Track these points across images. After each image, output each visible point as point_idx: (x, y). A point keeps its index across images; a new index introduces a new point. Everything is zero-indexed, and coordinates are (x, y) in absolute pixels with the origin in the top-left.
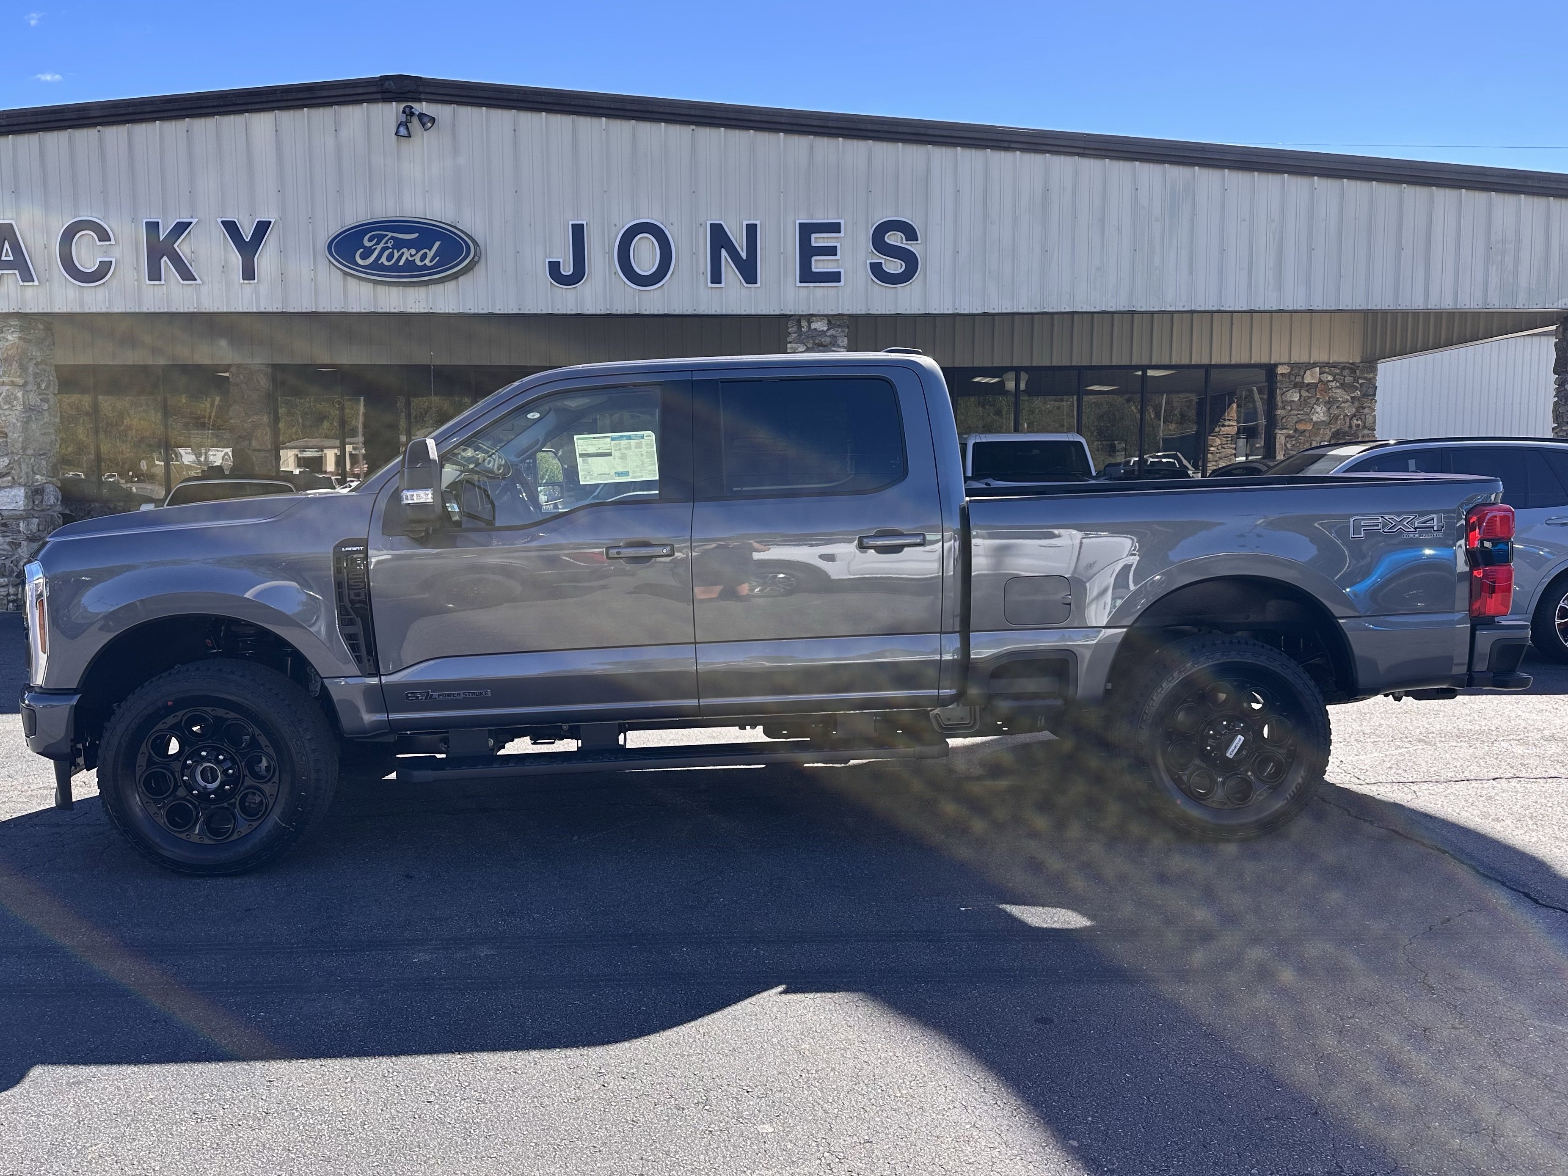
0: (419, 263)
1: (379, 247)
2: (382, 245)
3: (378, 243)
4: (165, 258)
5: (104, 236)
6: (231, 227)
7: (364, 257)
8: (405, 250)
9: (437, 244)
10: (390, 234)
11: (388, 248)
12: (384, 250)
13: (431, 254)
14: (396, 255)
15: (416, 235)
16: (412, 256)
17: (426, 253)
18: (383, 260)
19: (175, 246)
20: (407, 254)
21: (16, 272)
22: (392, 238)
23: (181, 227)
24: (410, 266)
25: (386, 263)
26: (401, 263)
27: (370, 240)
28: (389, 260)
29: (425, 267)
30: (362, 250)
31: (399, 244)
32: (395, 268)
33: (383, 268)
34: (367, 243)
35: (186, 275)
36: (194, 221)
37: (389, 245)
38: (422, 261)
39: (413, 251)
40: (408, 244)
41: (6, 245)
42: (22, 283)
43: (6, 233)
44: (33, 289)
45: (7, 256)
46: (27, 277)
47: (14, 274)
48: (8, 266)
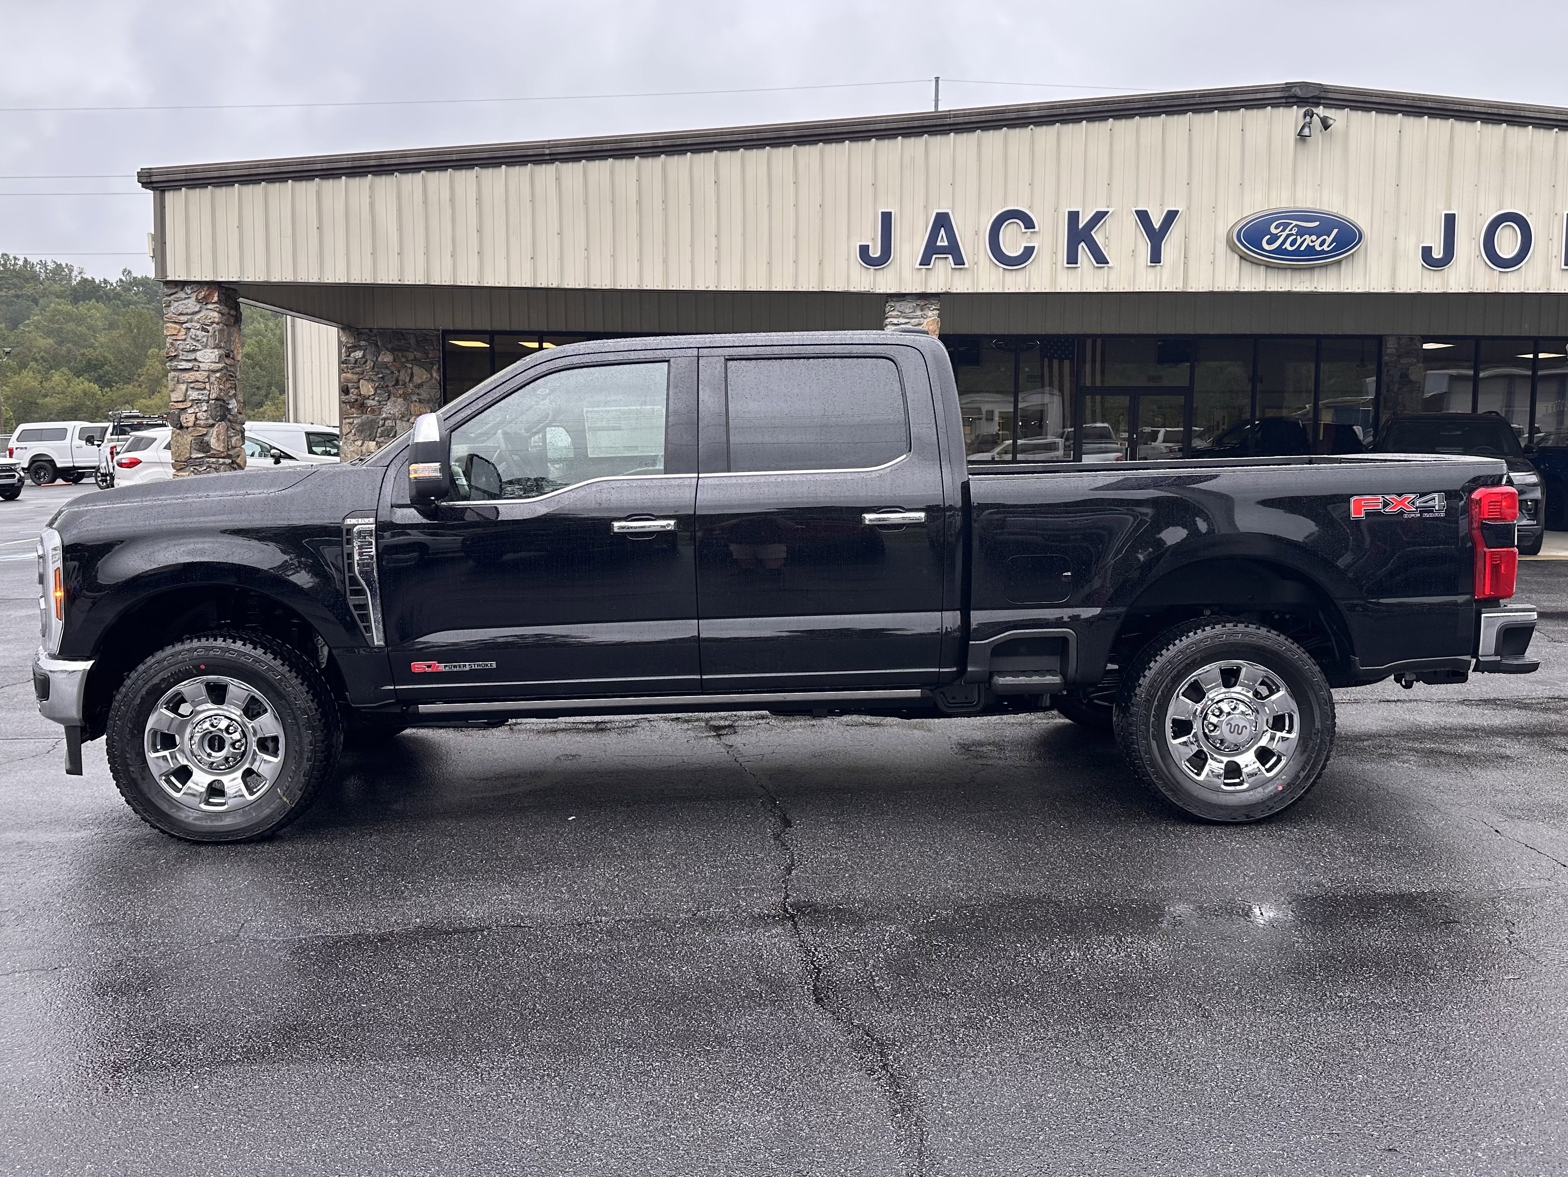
0: (1318, 248)
1: (1284, 234)
2: (1287, 232)
3: (1283, 231)
4: (1083, 244)
5: (1029, 224)
6: (1143, 216)
7: (1269, 242)
8: (1307, 236)
9: (1336, 231)
10: (1295, 223)
11: (1292, 234)
12: (1288, 236)
13: (1329, 240)
14: (1299, 241)
15: (1318, 223)
16: (1312, 242)
17: (1325, 240)
18: (1287, 245)
19: (1092, 233)
20: (1308, 240)
21: (950, 256)
22: (1296, 226)
23: (1099, 216)
24: (1310, 250)
25: (1290, 248)
26: (1302, 248)
27: (1277, 227)
28: (1292, 244)
29: (1323, 251)
30: (1268, 237)
31: (1302, 232)
32: (1297, 252)
33: (1286, 252)
34: (1273, 231)
35: (1100, 259)
36: (1111, 210)
37: (1294, 232)
38: (1320, 246)
39: (1314, 238)
40: (1310, 232)
41: (942, 231)
42: (953, 266)
43: (942, 221)
44: (962, 272)
45: (942, 241)
46: (959, 261)
47: (946, 258)
48: (942, 250)
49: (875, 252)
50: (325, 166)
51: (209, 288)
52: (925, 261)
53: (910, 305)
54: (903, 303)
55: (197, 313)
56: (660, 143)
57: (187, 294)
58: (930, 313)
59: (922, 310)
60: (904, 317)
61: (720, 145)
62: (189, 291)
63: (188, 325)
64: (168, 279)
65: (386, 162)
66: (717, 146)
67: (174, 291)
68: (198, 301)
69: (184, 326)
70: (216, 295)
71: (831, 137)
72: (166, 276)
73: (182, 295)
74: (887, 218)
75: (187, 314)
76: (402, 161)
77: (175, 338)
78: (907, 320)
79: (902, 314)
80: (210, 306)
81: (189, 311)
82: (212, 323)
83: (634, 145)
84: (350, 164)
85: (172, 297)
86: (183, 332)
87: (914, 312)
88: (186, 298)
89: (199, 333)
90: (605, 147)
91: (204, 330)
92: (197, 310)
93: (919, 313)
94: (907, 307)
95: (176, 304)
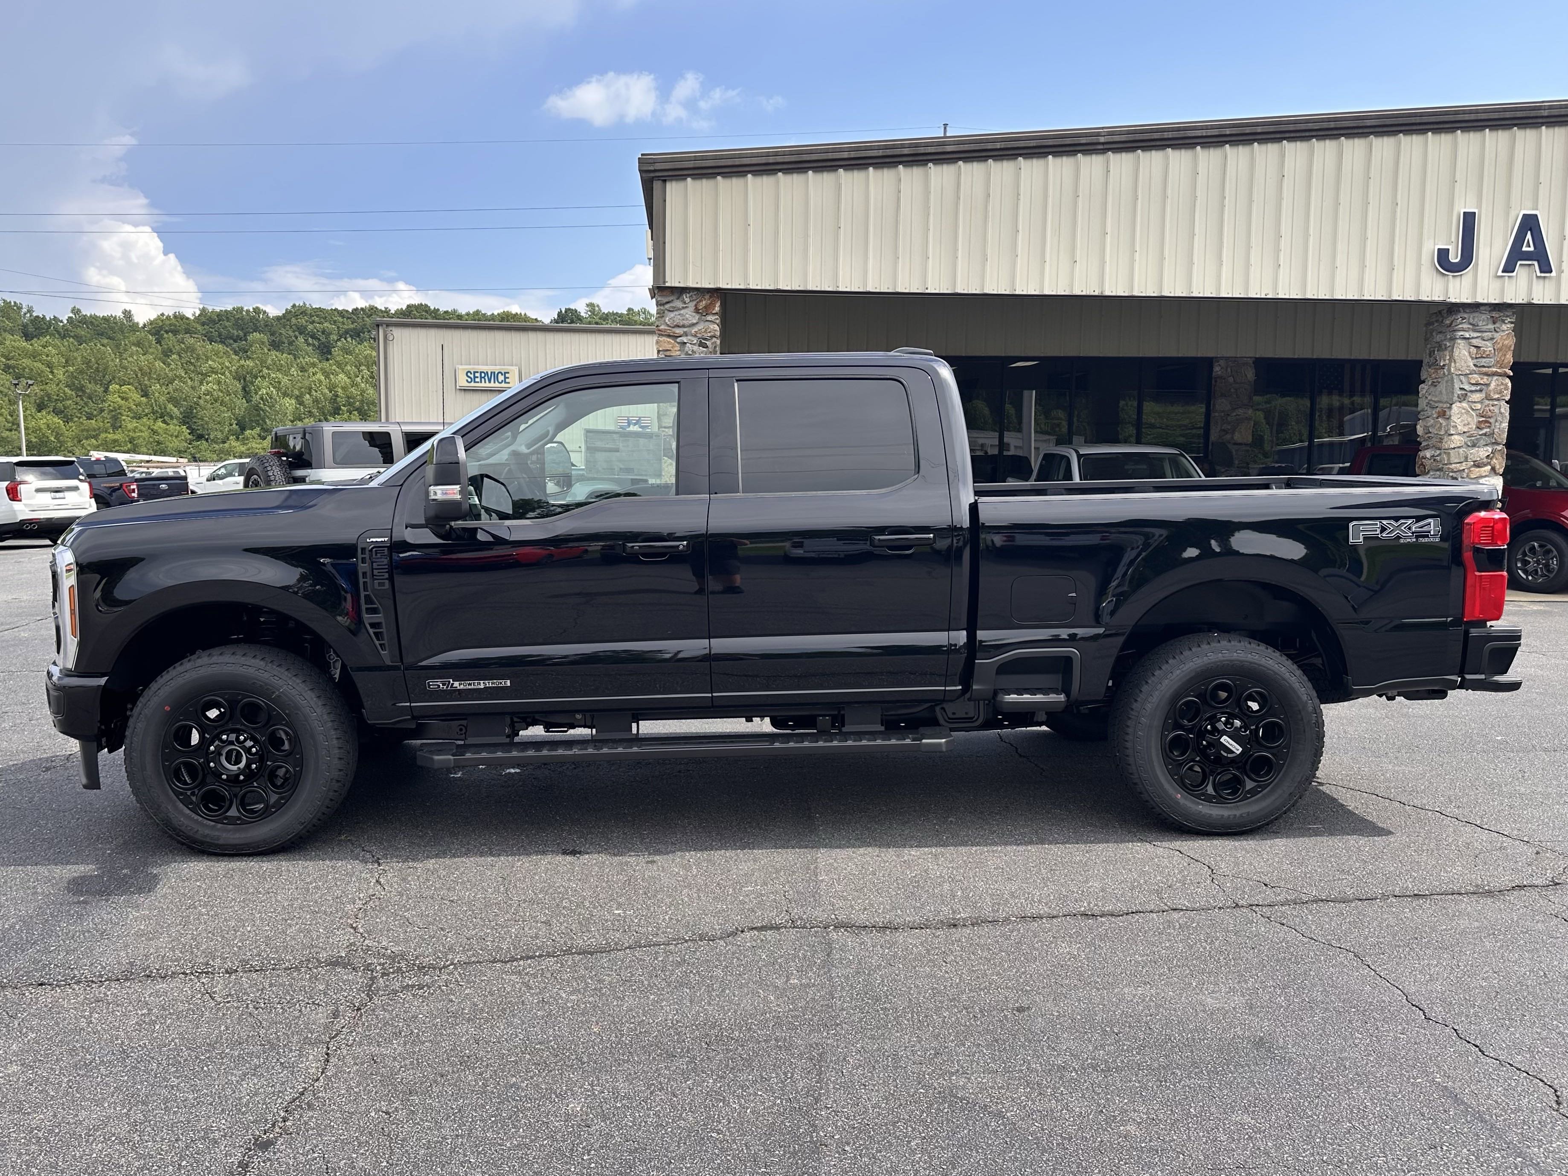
21: (1535, 263)
41: (1529, 236)
42: (1539, 274)
43: (1530, 224)
44: (1547, 281)
45: (1528, 247)
46: (1546, 268)
47: (1530, 265)
48: (1528, 256)
49: (1455, 257)
50: (853, 155)
51: (711, 297)
52: (1509, 268)
53: (1484, 317)
54: (1476, 314)
55: (693, 325)
56: (1228, 132)
57: (685, 303)
58: (1504, 327)
59: (1494, 323)
60: (1475, 331)
61: (1292, 135)
62: (687, 300)
63: (685, 339)
64: (667, 285)
65: (922, 150)
66: (1287, 135)
67: (671, 299)
68: (697, 311)
69: (679, 340)
70: (718, 304)
71: (1415, 128)
72: (665, 282)
73: (678, 304)
74: (1469, 220)
75: (684, 326)
76: (940, 149)
77: (668, 353)
78: (1479, 334)
79: (1475, 328)
80: (709, 318)
81: (685, 322)
82: (712, 337)
83: (1198, 133)
84: (880, 153)
85: (667, 306)
86: (678, 347)
87: (1487, 325)
88: (683, 308)
89: (695, 348)
90: (1166, 135)
91: (701, 345)
92: (695, 322)
93: (1491, 326)
94: (1482, 319)
95: (672, 315)
